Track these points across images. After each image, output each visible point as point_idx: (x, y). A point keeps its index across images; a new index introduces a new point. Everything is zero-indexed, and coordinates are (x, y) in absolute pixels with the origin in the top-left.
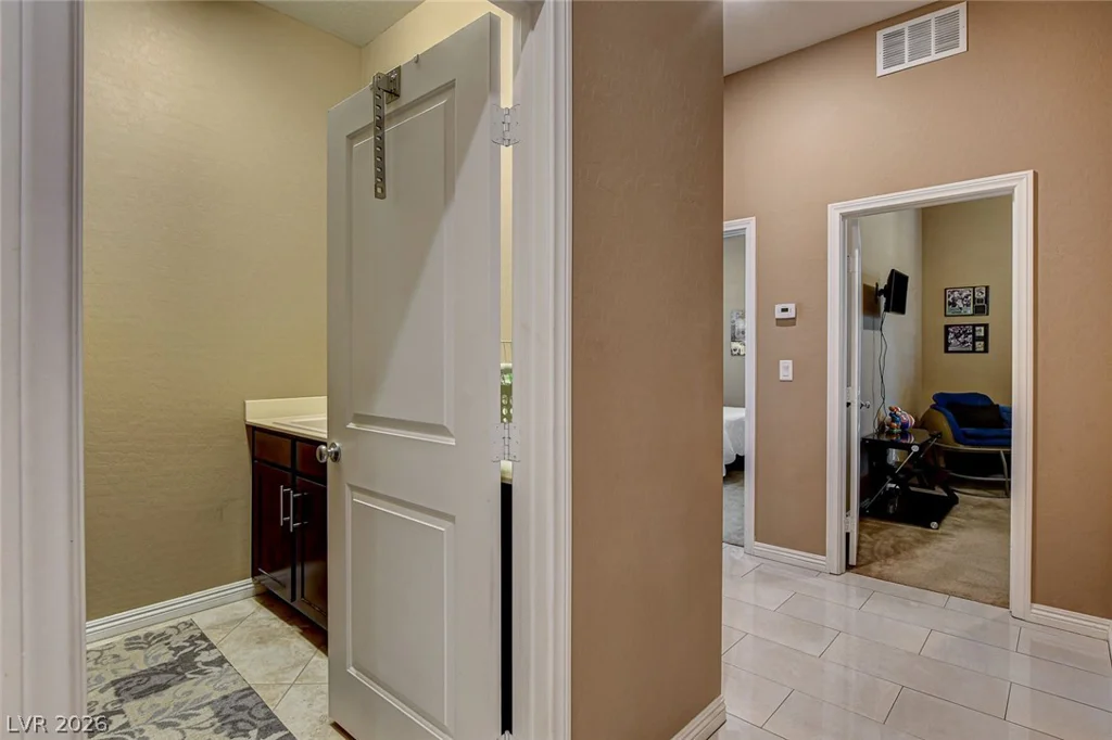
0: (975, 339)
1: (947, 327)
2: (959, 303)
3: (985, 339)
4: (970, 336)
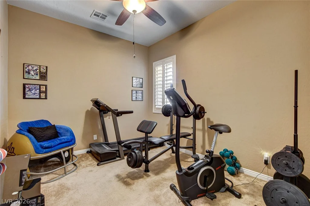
0: (40, 92)
1: (24, 85)
2: (32, 73)
3: (46, 92)
4: (38, 91)
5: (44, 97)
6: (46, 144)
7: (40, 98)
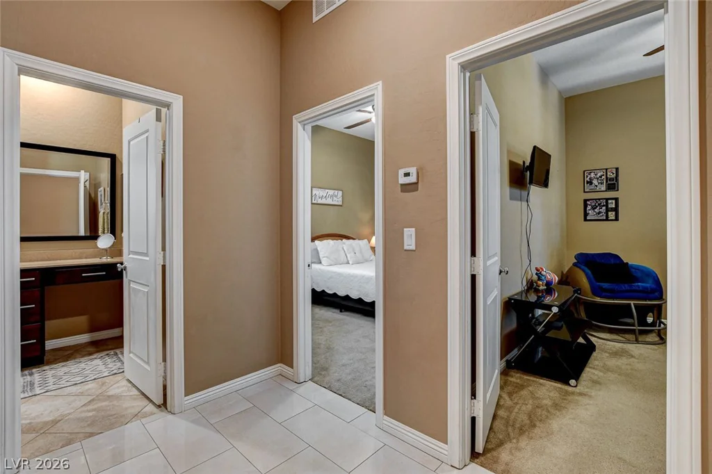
0: (608, 210)
1: (585, 201)
2: (595, 182)
3: (616, 210)
4: (604, 208)
5: (614, 218)
6: (605, 285)
7: (607, 219)
